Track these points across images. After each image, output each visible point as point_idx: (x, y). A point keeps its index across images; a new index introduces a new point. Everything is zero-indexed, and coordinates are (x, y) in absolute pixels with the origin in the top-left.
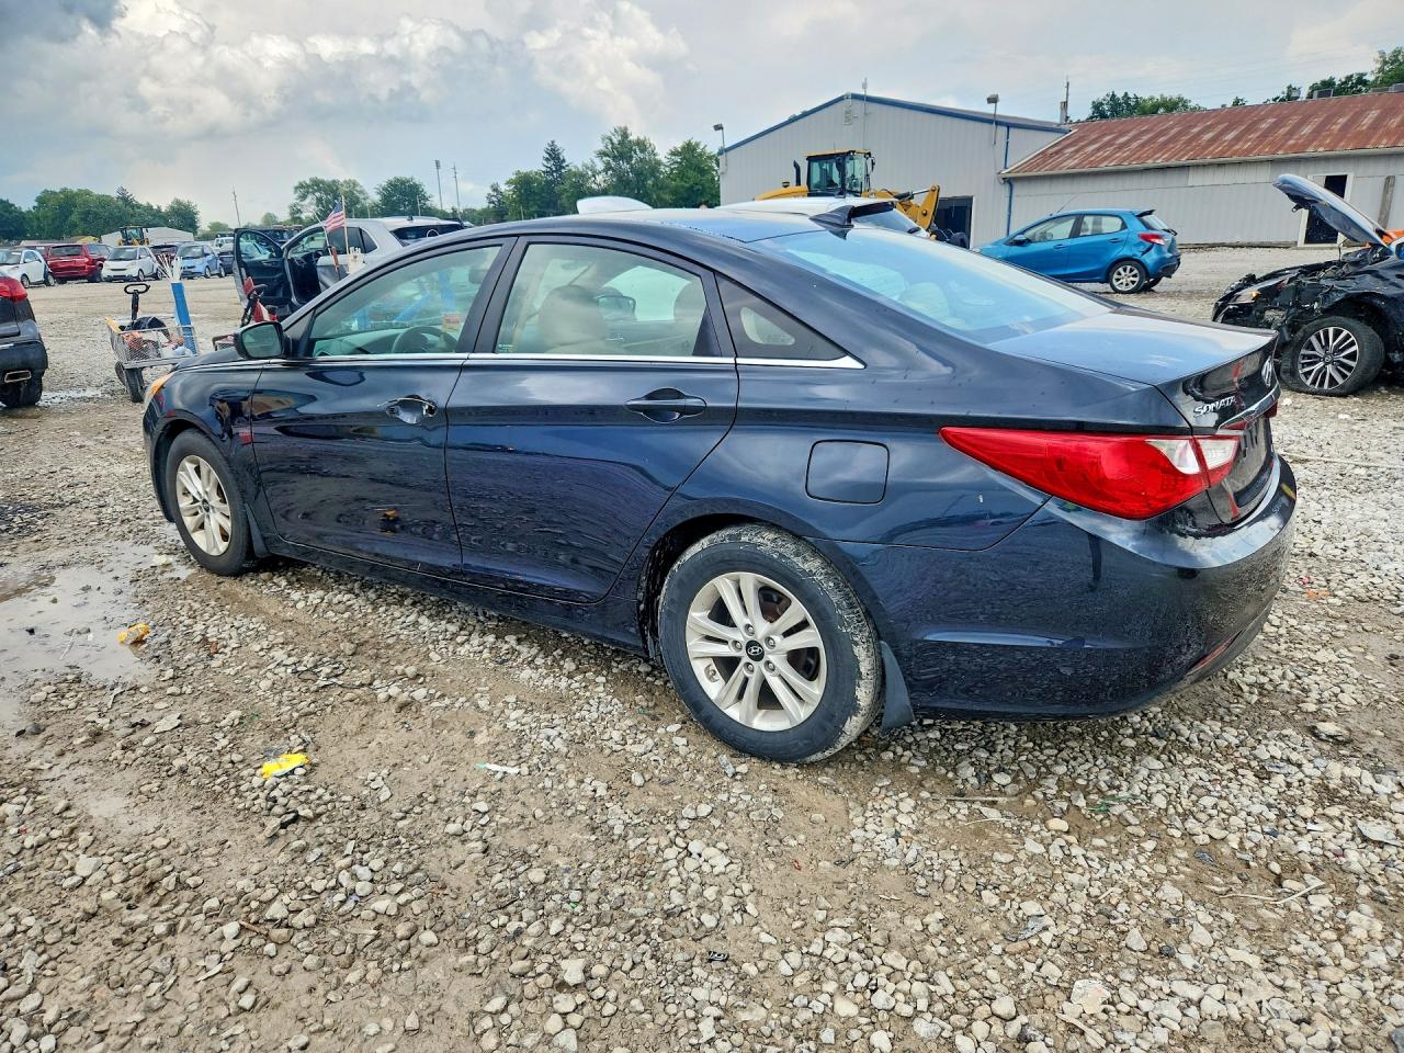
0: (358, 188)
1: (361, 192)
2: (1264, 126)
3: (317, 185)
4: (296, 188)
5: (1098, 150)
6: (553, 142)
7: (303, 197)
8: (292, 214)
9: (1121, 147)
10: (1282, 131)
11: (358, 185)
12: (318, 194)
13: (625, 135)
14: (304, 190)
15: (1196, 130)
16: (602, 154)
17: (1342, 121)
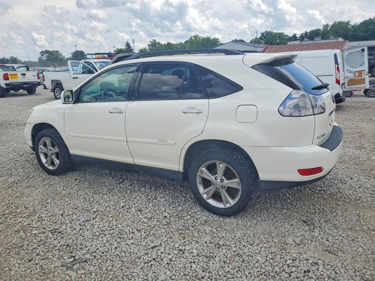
0: (59, 53)
1: (60, 54)
2: (291, 48)
3: (47, 52)
4: (41, 53)
5: (269, 51)
6: (127, 41)
7: (42, 55)
8: (39, 60)
9: (272, 50)
10: (294, 49)
11: (59, 52)
12: (47, 55)
13: (155, 41)
14: (42, 53)
15: (282, 48)
16: (149, 45)
17: (301, 48)
